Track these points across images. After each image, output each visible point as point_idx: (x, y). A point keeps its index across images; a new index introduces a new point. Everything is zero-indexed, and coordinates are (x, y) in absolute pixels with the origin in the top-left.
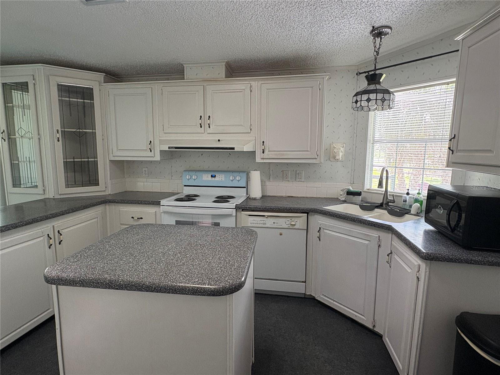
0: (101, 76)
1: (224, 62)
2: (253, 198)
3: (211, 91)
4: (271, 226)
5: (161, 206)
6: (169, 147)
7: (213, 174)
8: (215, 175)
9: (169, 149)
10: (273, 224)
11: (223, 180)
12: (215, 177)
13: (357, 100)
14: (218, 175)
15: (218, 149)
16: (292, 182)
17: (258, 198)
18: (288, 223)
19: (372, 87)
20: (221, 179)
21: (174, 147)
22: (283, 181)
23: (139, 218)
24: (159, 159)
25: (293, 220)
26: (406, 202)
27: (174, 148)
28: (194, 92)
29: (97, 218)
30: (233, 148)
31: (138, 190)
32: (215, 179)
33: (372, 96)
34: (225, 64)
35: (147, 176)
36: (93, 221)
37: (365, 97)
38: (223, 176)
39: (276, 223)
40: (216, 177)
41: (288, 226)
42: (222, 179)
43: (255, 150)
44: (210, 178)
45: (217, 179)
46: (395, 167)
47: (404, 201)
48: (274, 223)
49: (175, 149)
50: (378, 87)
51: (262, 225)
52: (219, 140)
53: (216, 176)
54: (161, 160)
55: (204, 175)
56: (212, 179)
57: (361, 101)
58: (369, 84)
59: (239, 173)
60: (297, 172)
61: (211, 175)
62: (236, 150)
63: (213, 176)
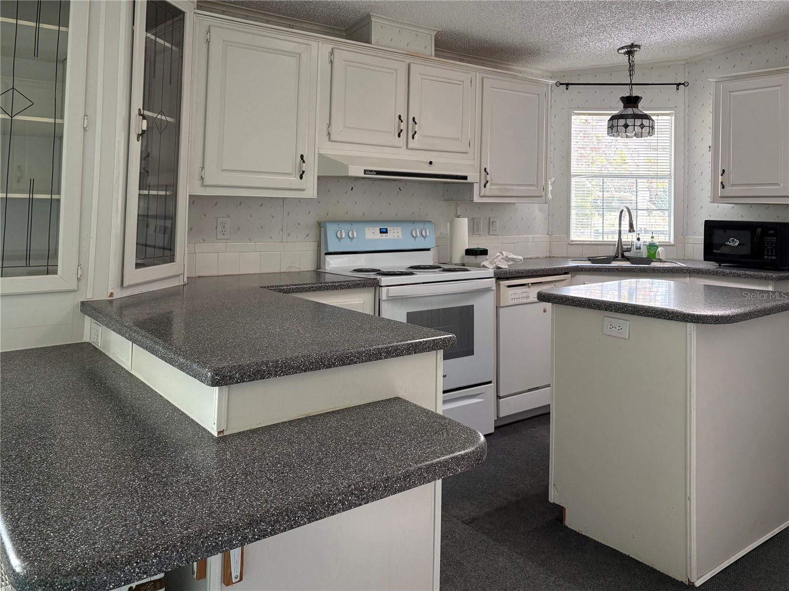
4: (534, 299)
5: (381, 289)
6: (365, 171)
7: (383, 226)
8: (387, 229)
9: (365, 173)
11: (400, 237)
12: (386, 232)
13: (612, 124)
14: (391, 228)
16: (485, 236)
19: (630, 111)
20: (396, 237)
21: (375, 171)
22: (473, 236)
24: (316, 195)
25: (557, 286)
26: (640, 249)
27: (375, 173)
30: (465, 178)
32: (386, 236)
33: (630, 122)
37: (622, 122)
38: (400, 229)
40: (388, 232)
42: (398, 236)
44: (379, 236)
45: (390, 235)
46: (636, 209)
47: (637, 249)
50: (636, 111)
51: (525, 300)
52: (431, 162)
53: (388, 230)
55: (367, 229)
56: (382, 236)
57: (618, 126)
58: (625, 107)
59: (424, 224)
60: (491, 221)
61: (380, 229)
63: (384, 231)
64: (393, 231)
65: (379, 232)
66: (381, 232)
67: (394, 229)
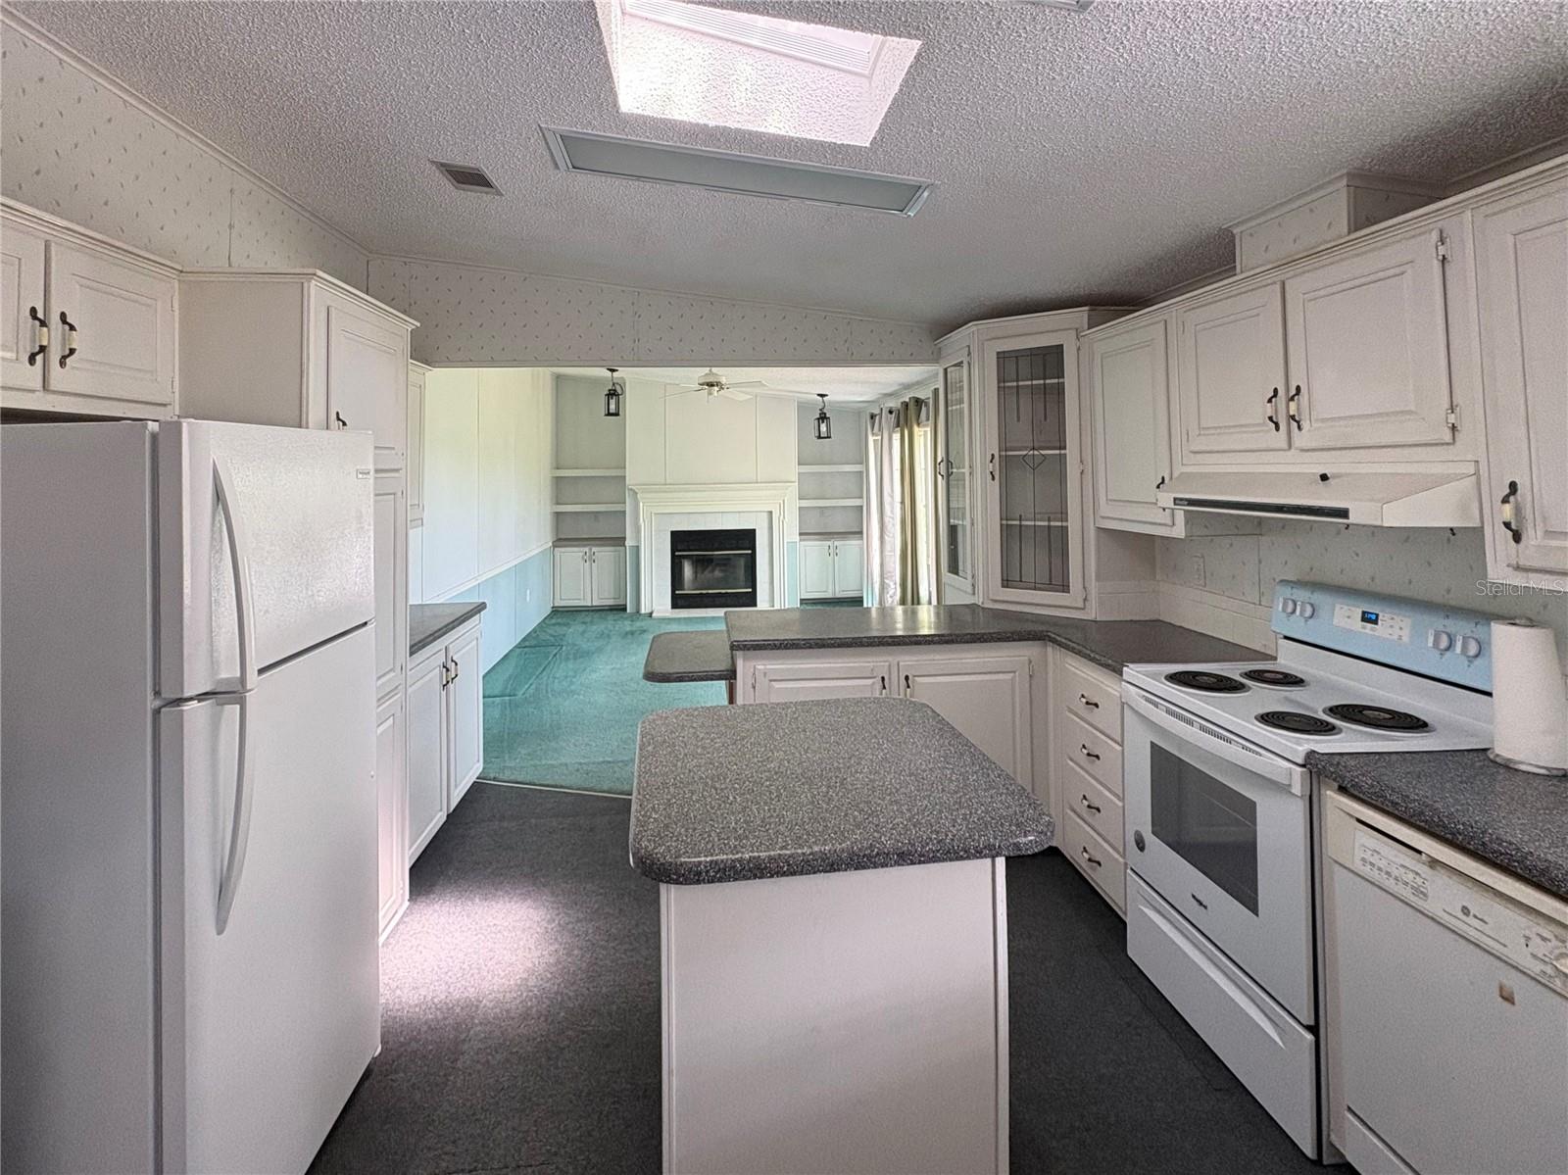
0: (1081, 314)
1: (1341, 177)
2: (1498, 760)
3: (1301, 295)
4: (1446, 917)
5: (1123, 683)
6: (1175, 499)
7: (1371, 607)
8: (1377, 615)
9: (1174, 503)
10: (1460, 915)
11: (1405, 639)
12: (1375, 622)
14: (1388, 616)
15: (1296, 513)
17: (1523, 767)
18: (1541, 948)
20: (1395, 637)
21: (1186, 500)
23: (1091, 704)
24: (1182, 535)
27: (1186, 503)
28: (1255, 312)
29: (1015, 672)
30: (1343, 513)
31: (1183, 625)
32: (1374, 629)
34: (1344, 182)
35: (1202, 582)
36: (1001, 676)
38: (1406, 622)
39: (1475, 917)
40: (1380, 622)
41: (1542, 967)
42: (1400, 637)
43: (1476, 524)
44: (1357, 624)
45: (1380, 630)
48: (1465, 911)
49: (1188, 505)
51: (1406, 893)
52: (1324, 477)
53: (1380, 617)
54: (1186, 536)
55: (1338, 606)
56: (1364, 628)
59: (1477, 624)
61: (1364, 613)
62: (1353, 519)
63: (1367, 618)
64: (1391, 622)
65: (1360, 619)
66: (1364, 619)
67: (1392, 619)
